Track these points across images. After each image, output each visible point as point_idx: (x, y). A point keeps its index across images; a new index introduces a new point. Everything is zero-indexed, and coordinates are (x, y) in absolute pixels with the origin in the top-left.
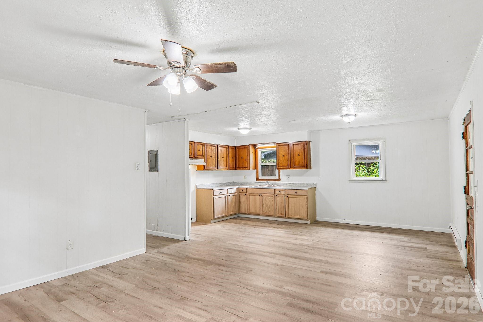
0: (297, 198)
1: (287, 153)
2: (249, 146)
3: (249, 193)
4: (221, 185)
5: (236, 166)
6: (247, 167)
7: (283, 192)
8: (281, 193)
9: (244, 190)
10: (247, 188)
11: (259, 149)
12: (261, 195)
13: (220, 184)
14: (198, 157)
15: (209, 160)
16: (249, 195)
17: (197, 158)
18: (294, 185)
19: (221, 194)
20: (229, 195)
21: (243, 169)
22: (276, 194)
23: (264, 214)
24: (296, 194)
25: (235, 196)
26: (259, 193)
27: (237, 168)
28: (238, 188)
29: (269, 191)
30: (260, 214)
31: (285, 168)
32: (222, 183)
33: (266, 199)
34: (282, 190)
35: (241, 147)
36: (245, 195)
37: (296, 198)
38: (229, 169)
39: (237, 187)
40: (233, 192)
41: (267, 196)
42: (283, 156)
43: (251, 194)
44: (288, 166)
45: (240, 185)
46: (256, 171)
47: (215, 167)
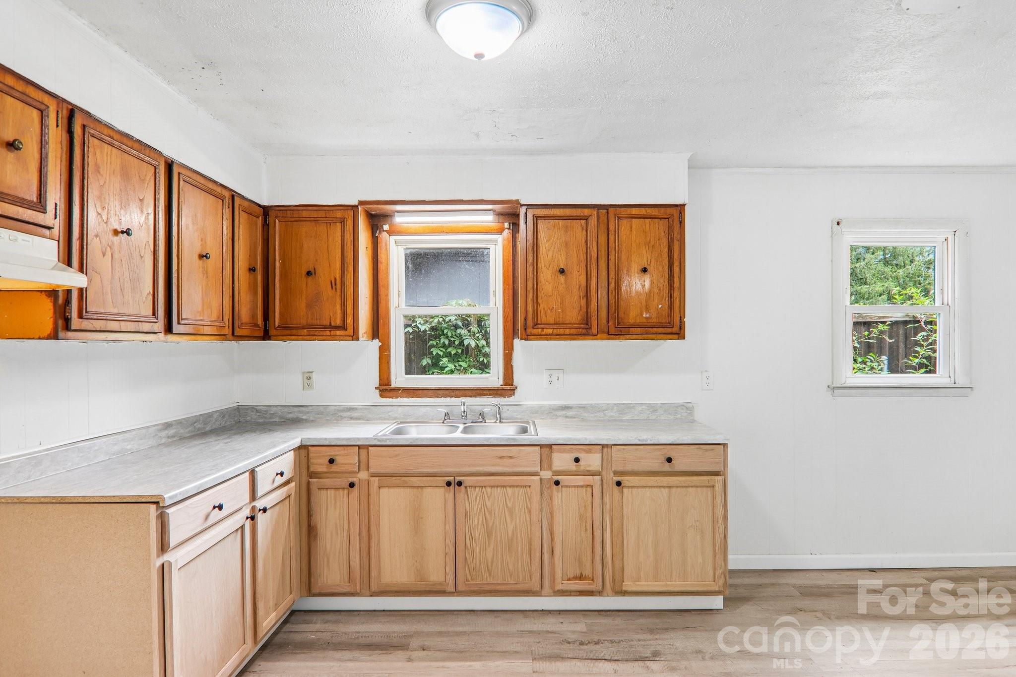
0: (673, 490)
1: (582, 256)
2: (354, 208)
3: (374, 475)
4: (172, 432)
5: (266, 317)
6: (338, 322)
7: (593, 461)
8: (582, 468)
9: (339, 460)
10: (359, 447)
11: (393, 238)
12: (460, 484)
13: (168, 426)
15: (106, 257)
16: (376, 484)
18: (586, 415)
19: (214, 518)
20: (259, 506)
21: (311, 337)
22: (546, 474)
23: (476, 589)
24: (667, 467)
26: (444, 470)
27: (272, 332)
28: (296, 448)
29: (511, 457)
30: (451, 588)
31: (567, 331)
32: (179, 422)
33: (489, 504)
34: (589, 451)
35: (305, 214)
36: (352, 485)
37: (666, 489)
38: (235, 336)
39: (296, 439)
40: (277, 482)
41: (492, 487)
42: (562, 271)
43: (389, 478)
44: (587, 321)
45: (277, 419)
46: (380, 348)
47: (150, 313)
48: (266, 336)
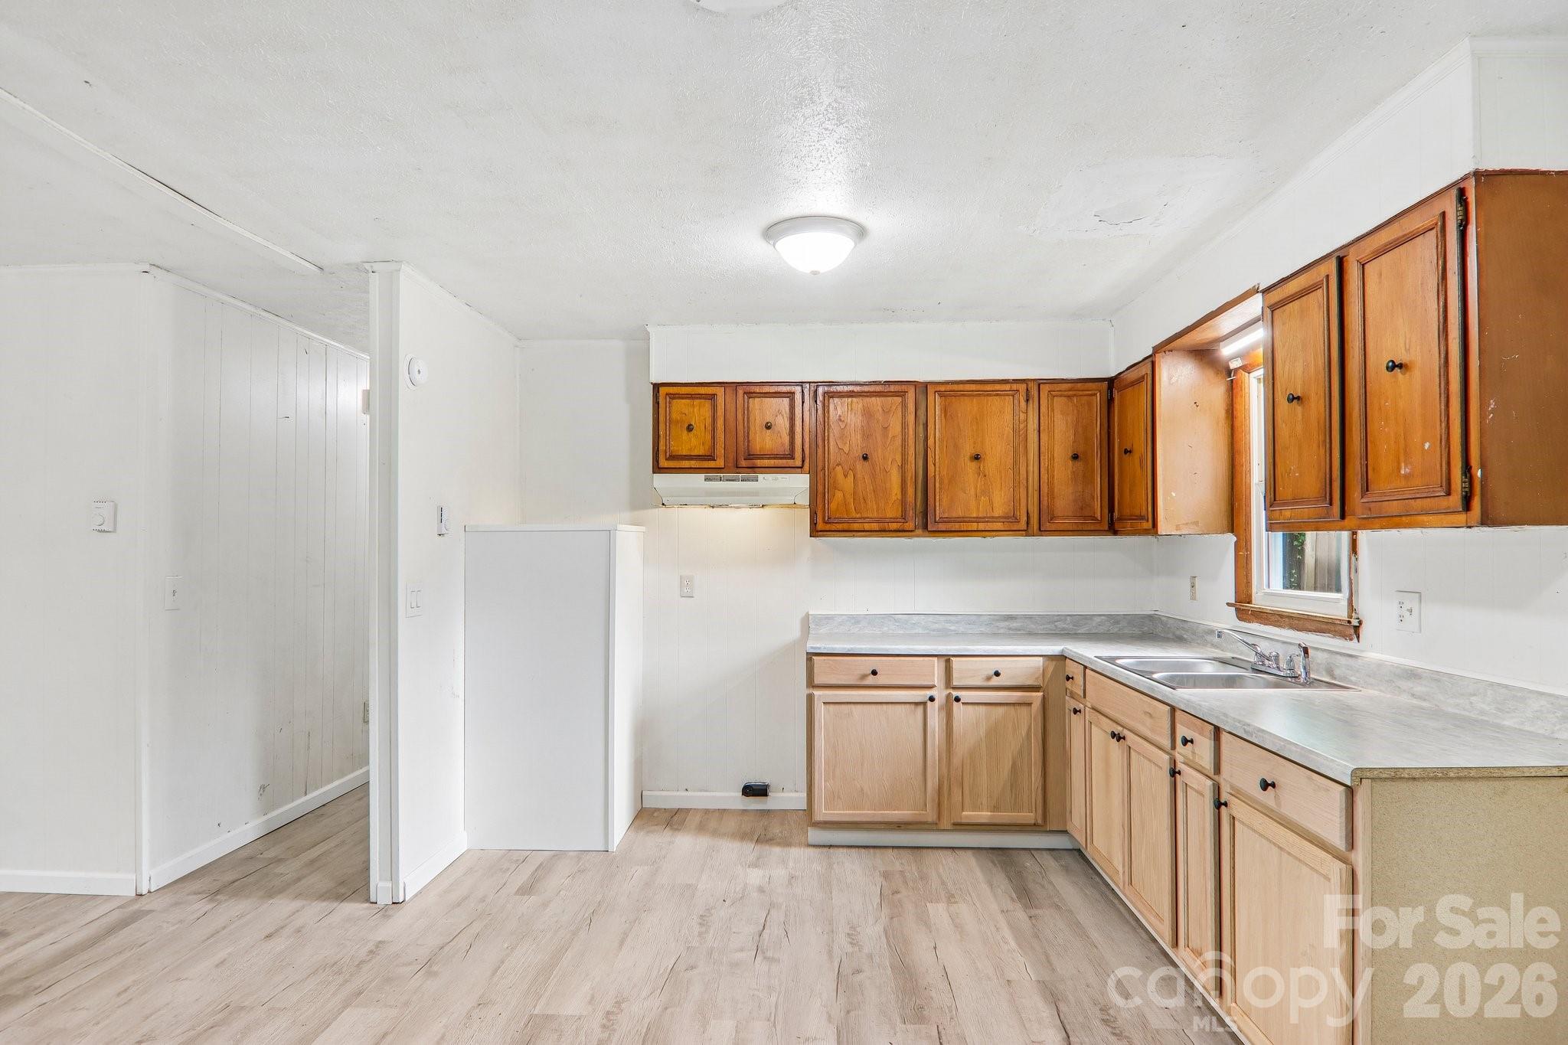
1: (1321, 361)
2: (1151, 360)
3: (1089, 706)
5: (1112, 505)
6: (1142, 512)
7: (1205, 750)
8: (1196, 759)
9: (1076, 678)
10: (1084, 668)
11: (1253, 375)
12: (1123, 737)
14: (759, 463)
15: (851, 478)
16: (1089, 718)
17: (753, 469)
19: (871, 680)
20: (955, 693)
21: (1132, 531)
22: (1177, 757)
25: (1024, 710)
27: (1116, 525)
28: (1062, 658)
29: (1151, 715)
30: (1122, 888)
31: (1307, 515)
32: (1030, 617)
33: (1142, 781)
34: (1202, 733)
35: (1131, 377)
36: (1077, 711)
38: (1043, 532)
39: (1054, 648)
40: (995, 681)
41: (1144, 756)
42: (1296, 398)
43: (1097, 715)
44: (1328, 492)
45: (1170, 636)
46: (1236, 543)
47: (899, 515)
48: (1113, 530)
